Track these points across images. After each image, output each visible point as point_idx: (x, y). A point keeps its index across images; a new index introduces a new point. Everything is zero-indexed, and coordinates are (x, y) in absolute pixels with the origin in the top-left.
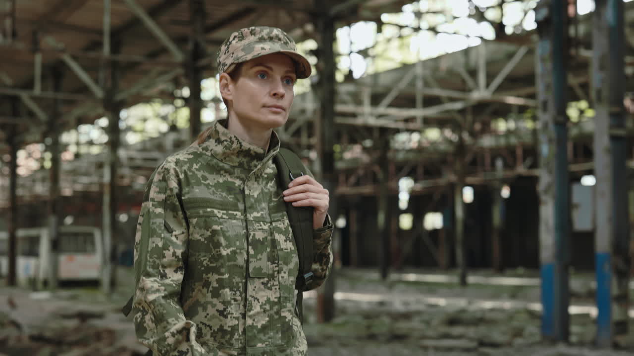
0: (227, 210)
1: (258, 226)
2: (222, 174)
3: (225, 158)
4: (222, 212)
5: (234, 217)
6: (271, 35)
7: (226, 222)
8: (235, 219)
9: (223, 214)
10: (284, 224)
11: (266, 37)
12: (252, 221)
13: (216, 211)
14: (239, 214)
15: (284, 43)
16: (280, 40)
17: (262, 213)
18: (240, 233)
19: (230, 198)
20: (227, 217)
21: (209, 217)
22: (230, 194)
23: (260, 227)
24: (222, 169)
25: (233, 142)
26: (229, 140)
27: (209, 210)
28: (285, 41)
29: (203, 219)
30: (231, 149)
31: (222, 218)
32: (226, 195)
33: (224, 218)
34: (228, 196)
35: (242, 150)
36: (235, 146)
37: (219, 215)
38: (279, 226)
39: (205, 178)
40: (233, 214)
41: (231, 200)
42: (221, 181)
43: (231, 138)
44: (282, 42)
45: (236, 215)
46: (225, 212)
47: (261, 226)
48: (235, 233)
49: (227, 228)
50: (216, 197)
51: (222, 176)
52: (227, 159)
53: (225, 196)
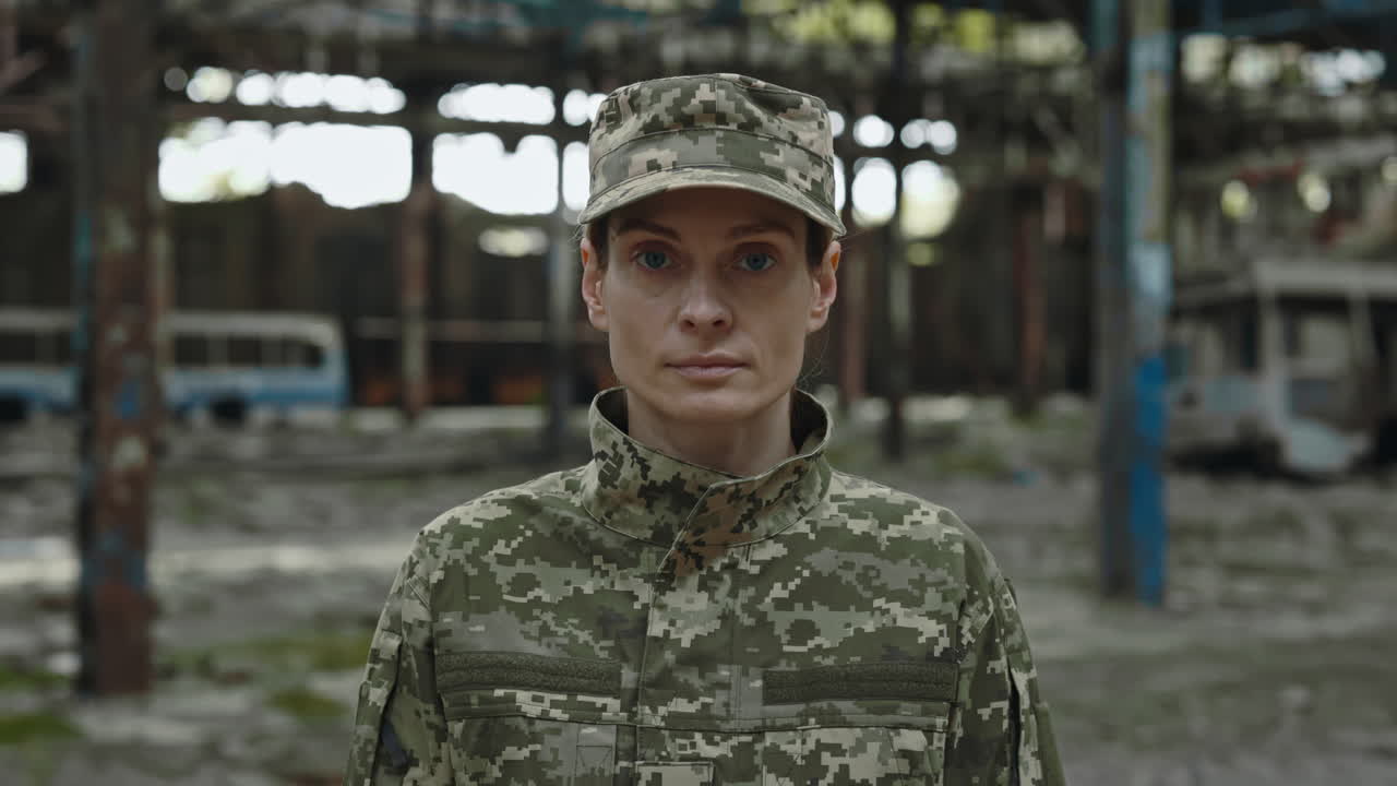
0: (572, 691)
1: (683, 747)
2: (599, 567)
3: (609, 515)
4: (548, 697)
5: (593, 716)
6: (686, 110)
7: (557, 732)
8: (596, 721)
9: (554, 704)
10: (804, 742)
11: (667, 119)
12: (658, 728)
13: (523, 697)
14: (613, 704)
15: (741, 126)
16: (721, 118)
17: (709, 700)
18: (602, 771)
19: (602, 648)
20: (566, 717)
21: (496, 716)
22: (606, 636)
23: (689, 752)
24: (597, 548)
25: (622, 457)
26: (611, 453)
27: (499, 693)
28: (742, 118)
29: (479, 723)
30: (617, 483)
31: (544, 717)
32: (590, 638)
33: (554, 720)
34: (597, 642)
35: (653, 483)
36: (628, 471)
37: (533, 710)
38: (783, 747)
39: (523, 583)
40: (594, 703)
41: (604, 655)
42: (588, 588)
43: (615, 445)
44: (733, 126)
45: (604, 708)
46: (562, 697)
47: (693, 745)
48: (581, 771)
49: (555, 751)
50: (549, 646)
51: (597, 573)
52: (616, 516)
53: (586, 643)
